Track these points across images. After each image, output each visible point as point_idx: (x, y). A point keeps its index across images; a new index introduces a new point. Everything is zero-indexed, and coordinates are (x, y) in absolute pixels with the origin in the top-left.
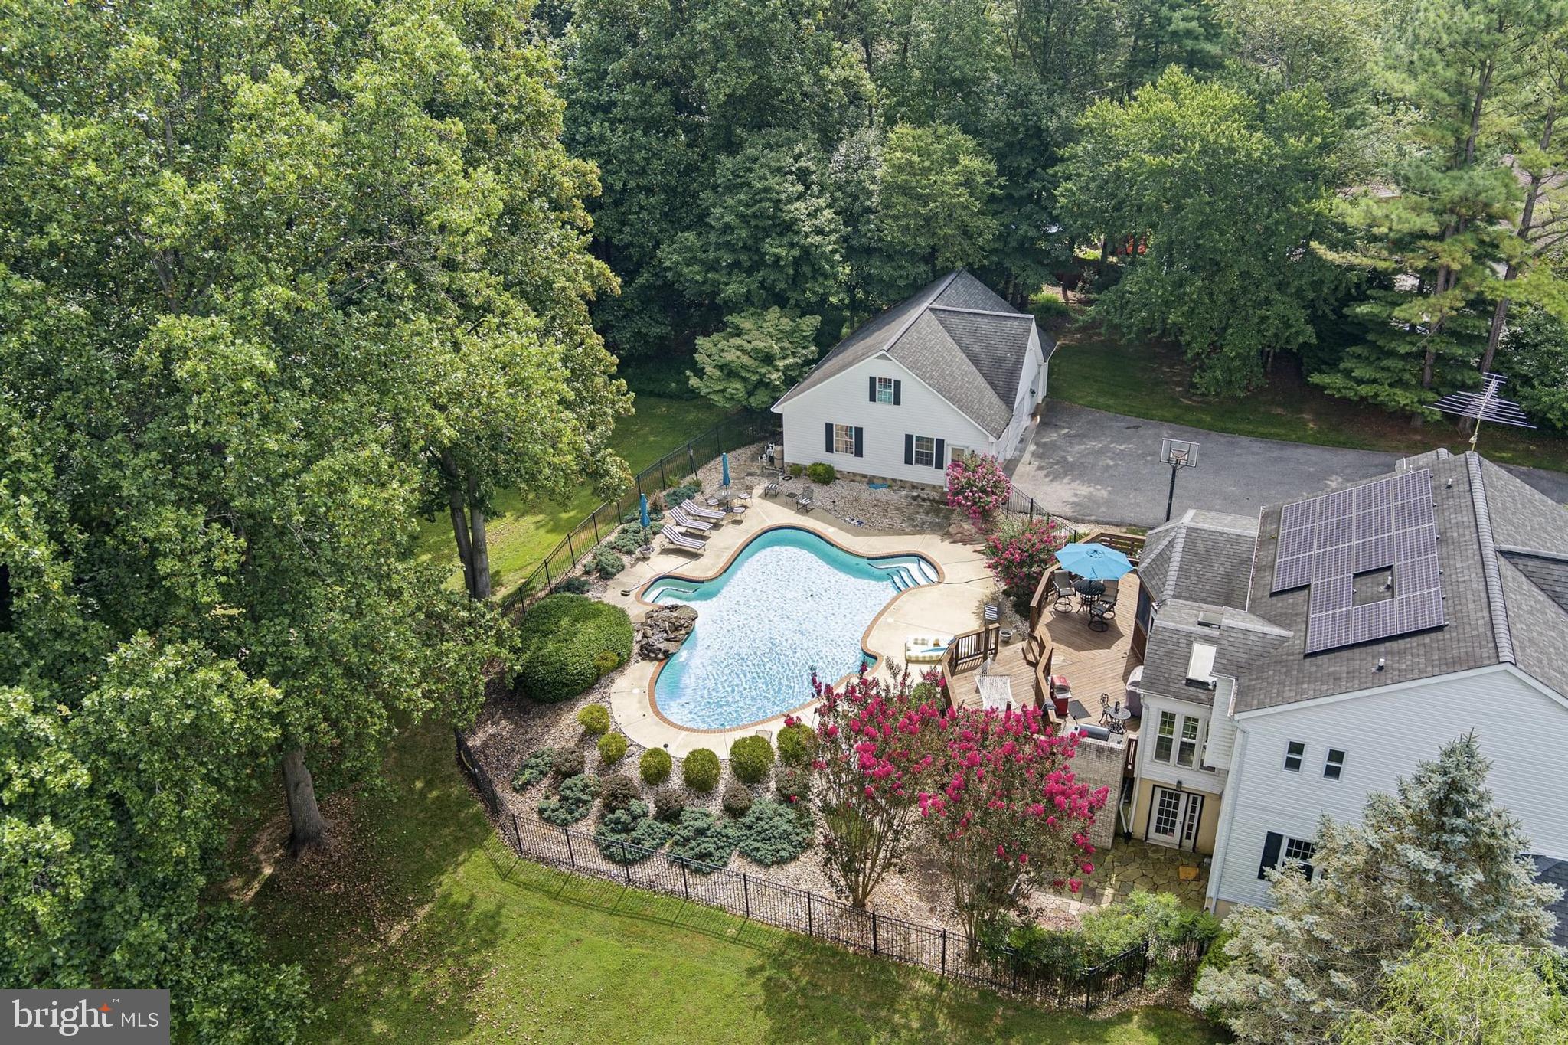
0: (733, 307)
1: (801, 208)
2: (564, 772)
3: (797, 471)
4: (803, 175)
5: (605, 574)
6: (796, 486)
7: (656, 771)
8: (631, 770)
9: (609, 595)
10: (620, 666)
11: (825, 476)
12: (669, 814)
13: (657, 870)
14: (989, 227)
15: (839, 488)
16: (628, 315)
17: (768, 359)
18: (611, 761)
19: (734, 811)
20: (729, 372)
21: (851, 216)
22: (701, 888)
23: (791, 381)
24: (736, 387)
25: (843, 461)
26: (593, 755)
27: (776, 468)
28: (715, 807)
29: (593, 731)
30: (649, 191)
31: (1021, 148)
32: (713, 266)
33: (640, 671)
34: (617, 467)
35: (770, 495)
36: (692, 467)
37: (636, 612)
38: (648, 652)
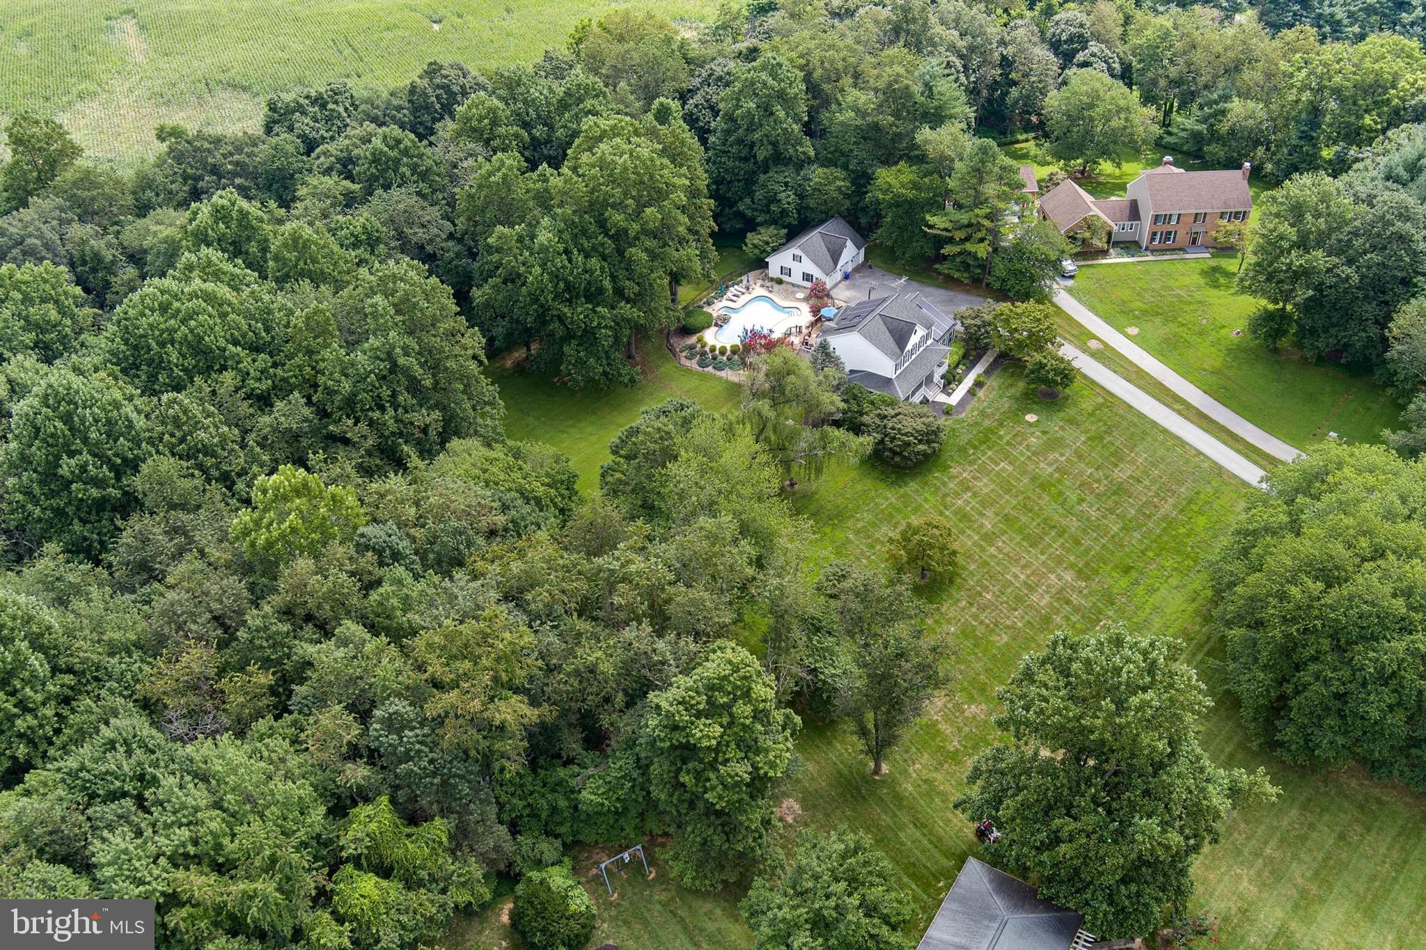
0: (761, 224)
1: (783, 195)
2: (692, 347)
3: (772, 280)
4: (786, 184)
5: (709, 304)
6: (769, 284)
7: (713, 349)
8: (707, 349)
9: (707, 309)
10: (709, 327)
11: (780, 282)
12: (714, 358)
13: (710, 369)
14: (847, 203)
15: (783, 286)
16: (730, 220)
17: (767, 243)
18: (703, 347)
19: (729, 359)
20: (755, 246)
21: (801, 196)
22: (719, 373)
23: (775, 250)
24: (757, 251)
25: (785, 278)
26: (699, 346)
27: (767, 278)
28: (725, 358)
29: (700, 340)
30: (739, 181)
31: (859, 177)
32: (754, 210)
33: (714, 329)
34: (713, 275)
35: (762, 286)
36: (741, 275)
37: (715, 315)
38: (716, 325)
